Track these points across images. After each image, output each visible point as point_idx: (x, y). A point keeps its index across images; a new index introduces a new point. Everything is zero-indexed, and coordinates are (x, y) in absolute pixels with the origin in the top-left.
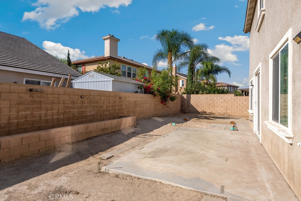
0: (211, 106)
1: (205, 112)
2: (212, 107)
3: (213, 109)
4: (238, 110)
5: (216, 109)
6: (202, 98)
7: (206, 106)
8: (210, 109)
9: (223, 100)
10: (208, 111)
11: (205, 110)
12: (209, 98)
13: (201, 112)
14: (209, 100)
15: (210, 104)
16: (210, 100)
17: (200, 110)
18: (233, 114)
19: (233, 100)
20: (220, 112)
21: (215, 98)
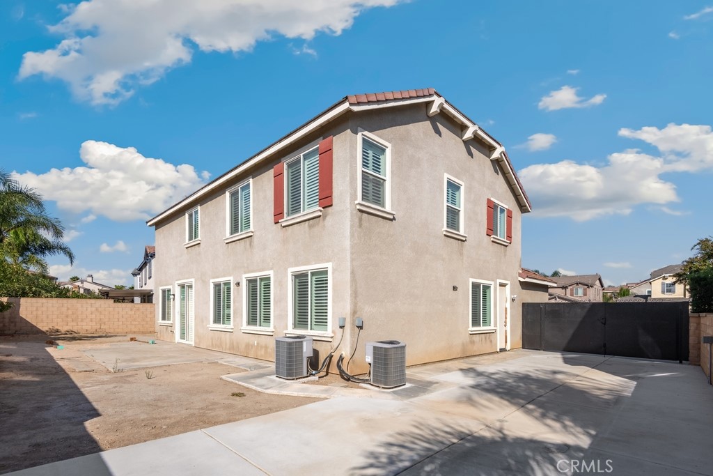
0: (69, 319)
1: (57, 331)
2: (73, 321)
3: (75, 324)
4: (121, 323)
5: (80, 324)
6: (50, 305)
7: (60, 320)
8: (67, 325)
9: (94, 309)
10: (63, 329)
11: (57, 327)
12: (66, 305)
13: (47, 331)
14: (66, 308)
15: (67, 316)
16: (68, 309)
17: (44, 327)
18: (112, 331)
19: (111, 309)
20: (89, 328)
21: (79, 305)
